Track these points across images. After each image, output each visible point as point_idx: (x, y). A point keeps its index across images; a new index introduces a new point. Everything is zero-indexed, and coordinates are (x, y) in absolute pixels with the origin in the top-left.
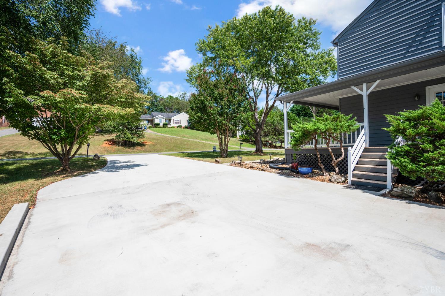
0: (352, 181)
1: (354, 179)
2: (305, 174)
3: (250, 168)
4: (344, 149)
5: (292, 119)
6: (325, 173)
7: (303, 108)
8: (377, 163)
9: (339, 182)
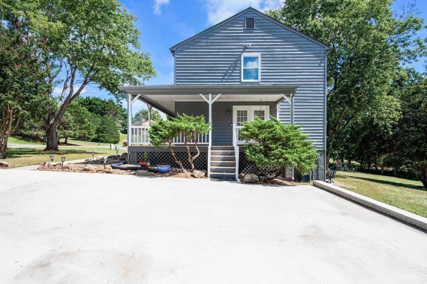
0: (211, 175)
1: (213, 173)
2: (165, 173)
3: (84, 171)
4: (198, 147)
5: (82, 113)
6: (183, 170)
7: (87, 103)
8: (222, 158)
9: (201, 177)
